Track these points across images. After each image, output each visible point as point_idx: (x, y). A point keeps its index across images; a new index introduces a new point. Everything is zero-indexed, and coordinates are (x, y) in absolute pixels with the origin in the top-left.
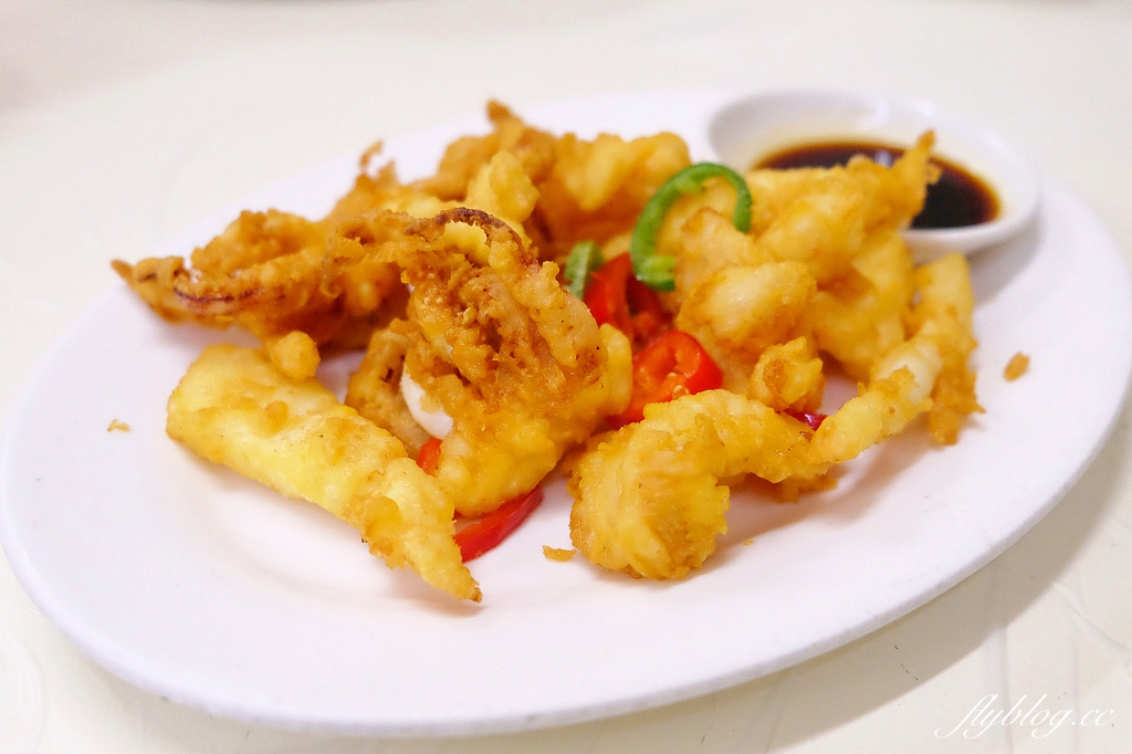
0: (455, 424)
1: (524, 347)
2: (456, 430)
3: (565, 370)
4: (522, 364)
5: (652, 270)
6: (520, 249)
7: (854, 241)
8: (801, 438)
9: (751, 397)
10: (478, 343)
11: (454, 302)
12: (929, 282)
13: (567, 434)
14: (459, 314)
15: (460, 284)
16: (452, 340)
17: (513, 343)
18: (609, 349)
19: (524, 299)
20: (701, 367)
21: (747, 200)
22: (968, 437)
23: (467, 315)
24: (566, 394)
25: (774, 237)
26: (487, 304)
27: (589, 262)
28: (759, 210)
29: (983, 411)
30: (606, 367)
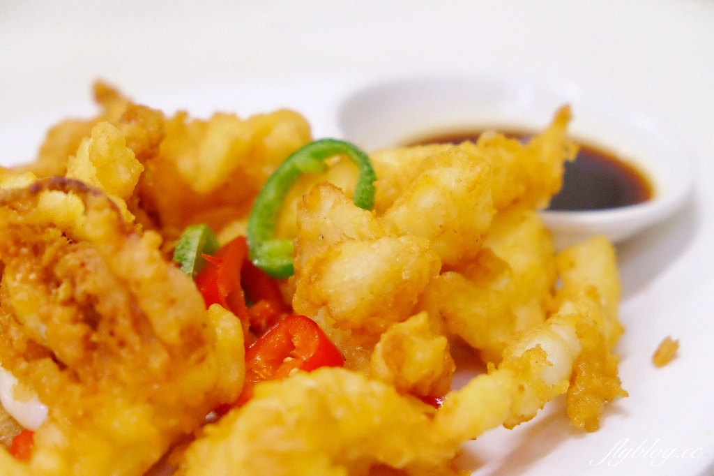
0: (50, 413)
1: (124, 324)
2: (51, 419)
3: (169, 348)
4: (122, 344)
5: (268, 256)
6: (120, 218)
7: (484, 219)
8: (424, 418)
9: (372, 376)
10: (75, 321)
11: (49, 279)
12: (572, 265)
13: (173, 422)
14: (54, 291)
15: (55, 260)
16: (46, 319)
17: (113, 321)
18: (219, 331)
19: (123, 271)
20: (320, 348)
21: (371, 176)
22: (611, 424)
23: (63, 292)
24: (170, 375)
25: (398, 214)
26: (84, 279)
27: (199, 244)
28: (382, 188)
29: (626, 395)
30: (214, 347)
